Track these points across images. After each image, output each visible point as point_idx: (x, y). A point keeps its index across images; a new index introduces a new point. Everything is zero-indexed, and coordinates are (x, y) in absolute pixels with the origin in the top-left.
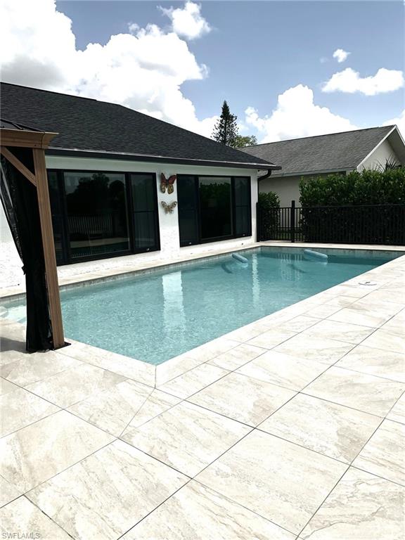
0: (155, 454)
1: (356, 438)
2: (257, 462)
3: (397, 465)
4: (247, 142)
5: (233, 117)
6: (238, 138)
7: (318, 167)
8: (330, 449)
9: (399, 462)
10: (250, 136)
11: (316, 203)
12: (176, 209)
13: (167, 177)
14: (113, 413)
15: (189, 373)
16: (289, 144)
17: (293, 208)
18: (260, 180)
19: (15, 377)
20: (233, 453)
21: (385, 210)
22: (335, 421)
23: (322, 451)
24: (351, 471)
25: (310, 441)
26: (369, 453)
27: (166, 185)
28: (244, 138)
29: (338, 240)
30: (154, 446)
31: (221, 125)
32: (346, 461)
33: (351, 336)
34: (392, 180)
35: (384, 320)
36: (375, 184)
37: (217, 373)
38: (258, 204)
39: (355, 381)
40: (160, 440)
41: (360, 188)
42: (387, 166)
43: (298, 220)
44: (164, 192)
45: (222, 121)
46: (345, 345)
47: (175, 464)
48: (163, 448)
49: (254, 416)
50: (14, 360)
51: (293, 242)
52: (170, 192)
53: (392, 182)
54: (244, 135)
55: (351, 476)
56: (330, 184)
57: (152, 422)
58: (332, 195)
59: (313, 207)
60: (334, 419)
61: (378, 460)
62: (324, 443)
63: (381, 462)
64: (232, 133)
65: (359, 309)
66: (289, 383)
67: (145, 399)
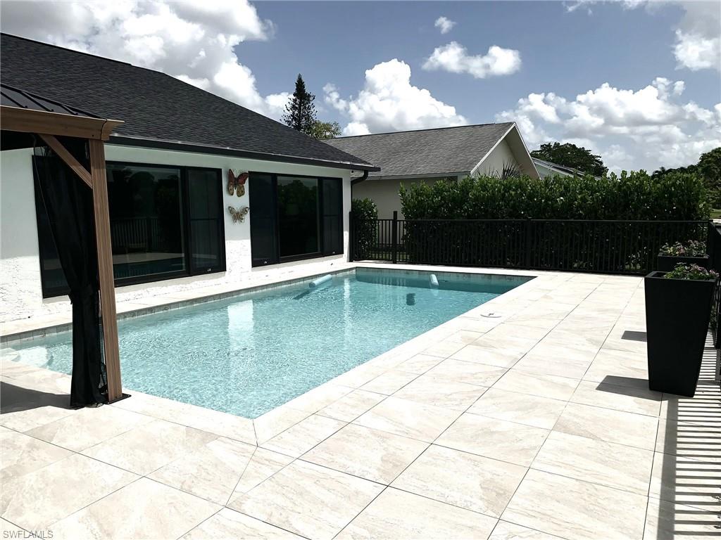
0: (274, 521)
1: (502, 490)
2: (396, 522)
3: (549, 516)
4: (328, 130)
5: (309, 96)
6: (316, 123)
7: (423, 169)
8: (474, 504)
9: (549, 513)
10: (332, 123)
11: (422, 215)
12: (247, 218)
13: (236, 174)
14: (211, 477)
15: (297, 427)
16: (387, 139)
17: (395, 221)
18: (354, 182)
19: (64, 440)
20: (367, 515)
21: (506, 226)
22: (476, 473)
23: (467, 506)
24: (501, 524)
25: (452, 496)
26: (518, 505)
27: (235, 185)
28: (324, 125)
29: (450, 262)
30: (272, 513)
31: (293, 105)
32: (494, 515)
33: (481, 378)
34: (514, 190)
35: (516, 359)
36: (493, 194)
37: (331, 426)
38: (351, 214)
39: (493, 429)
40: (277, 505)
41: (477, 198)
42: (504, 171)
43: (401, 237)
44: (232, 195)
45: (295, 101)
46: (475, 388)
47: (302, 532)
48: (284, 514)
49: (384, 472)
50: (55, 419)
51: (395, 262)
52: (240, 194)
53: (513, 193)
54: (323, 121)
55: (502, 529)
56: (439, 192)
57: (264, 486)
58: (442, 205)
59: (419, 219)
60: (475, 471)
61: (529, 512)
62: (468, 498)
63: (531, 513)
64: (308, 117)
65: (485, 346)
66: (419, 434)
67: (247, 460)
